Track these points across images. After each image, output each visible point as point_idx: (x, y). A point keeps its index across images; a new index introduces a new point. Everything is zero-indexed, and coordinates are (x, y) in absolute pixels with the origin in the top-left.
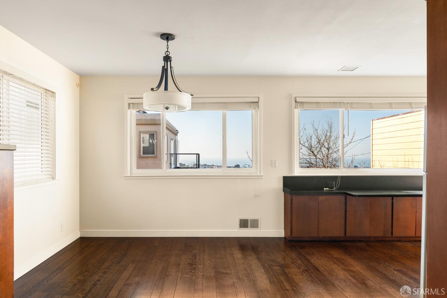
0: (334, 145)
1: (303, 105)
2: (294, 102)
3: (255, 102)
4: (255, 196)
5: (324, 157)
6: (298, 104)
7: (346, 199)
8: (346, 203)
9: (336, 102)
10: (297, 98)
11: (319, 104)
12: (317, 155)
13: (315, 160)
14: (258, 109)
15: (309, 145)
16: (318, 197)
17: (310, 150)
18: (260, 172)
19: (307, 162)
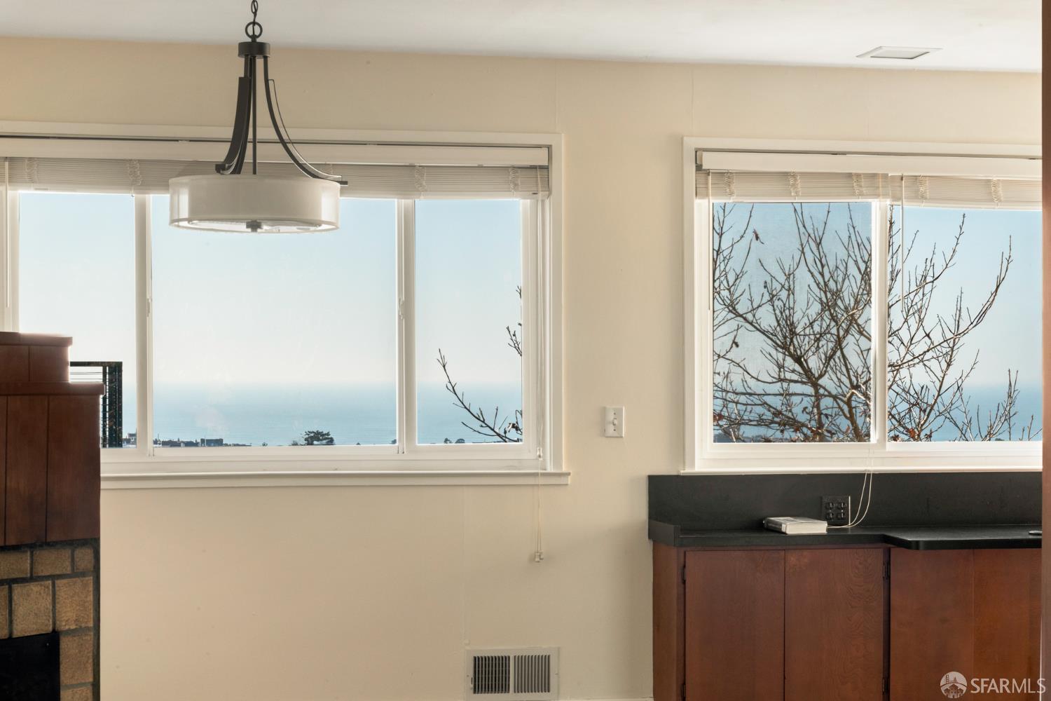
0: (913, 321)
1: (729, 184)
2: (690, 169)
3: (533, 168)
4: (537, 559)
5: (857, 387)
6: (707, 180)
7: (888, 564)
8: (888, 577)
9: (858, 175)
10: (705, 154)
11: (792, 182)
12: (821, 376)
13: (808, 402)
14: (549, 196)
15: (778, 321)
16: (782, 553)
17: (785, 347)
18: (557, 459)
19: (768, 416)
